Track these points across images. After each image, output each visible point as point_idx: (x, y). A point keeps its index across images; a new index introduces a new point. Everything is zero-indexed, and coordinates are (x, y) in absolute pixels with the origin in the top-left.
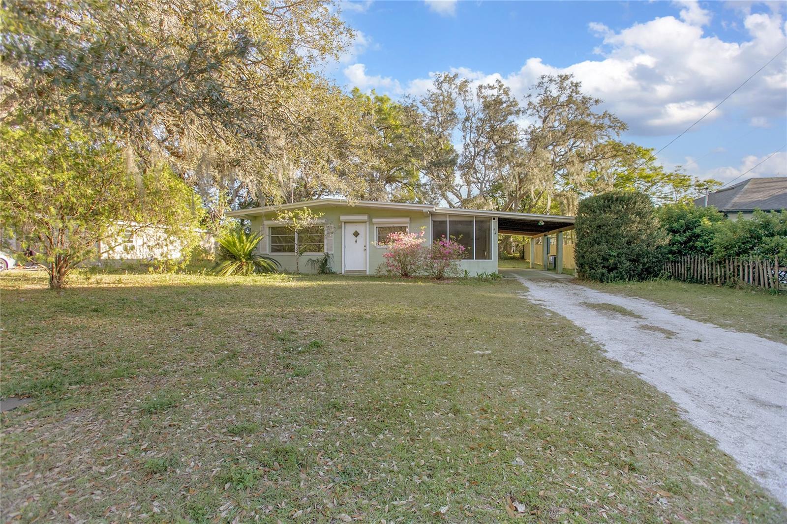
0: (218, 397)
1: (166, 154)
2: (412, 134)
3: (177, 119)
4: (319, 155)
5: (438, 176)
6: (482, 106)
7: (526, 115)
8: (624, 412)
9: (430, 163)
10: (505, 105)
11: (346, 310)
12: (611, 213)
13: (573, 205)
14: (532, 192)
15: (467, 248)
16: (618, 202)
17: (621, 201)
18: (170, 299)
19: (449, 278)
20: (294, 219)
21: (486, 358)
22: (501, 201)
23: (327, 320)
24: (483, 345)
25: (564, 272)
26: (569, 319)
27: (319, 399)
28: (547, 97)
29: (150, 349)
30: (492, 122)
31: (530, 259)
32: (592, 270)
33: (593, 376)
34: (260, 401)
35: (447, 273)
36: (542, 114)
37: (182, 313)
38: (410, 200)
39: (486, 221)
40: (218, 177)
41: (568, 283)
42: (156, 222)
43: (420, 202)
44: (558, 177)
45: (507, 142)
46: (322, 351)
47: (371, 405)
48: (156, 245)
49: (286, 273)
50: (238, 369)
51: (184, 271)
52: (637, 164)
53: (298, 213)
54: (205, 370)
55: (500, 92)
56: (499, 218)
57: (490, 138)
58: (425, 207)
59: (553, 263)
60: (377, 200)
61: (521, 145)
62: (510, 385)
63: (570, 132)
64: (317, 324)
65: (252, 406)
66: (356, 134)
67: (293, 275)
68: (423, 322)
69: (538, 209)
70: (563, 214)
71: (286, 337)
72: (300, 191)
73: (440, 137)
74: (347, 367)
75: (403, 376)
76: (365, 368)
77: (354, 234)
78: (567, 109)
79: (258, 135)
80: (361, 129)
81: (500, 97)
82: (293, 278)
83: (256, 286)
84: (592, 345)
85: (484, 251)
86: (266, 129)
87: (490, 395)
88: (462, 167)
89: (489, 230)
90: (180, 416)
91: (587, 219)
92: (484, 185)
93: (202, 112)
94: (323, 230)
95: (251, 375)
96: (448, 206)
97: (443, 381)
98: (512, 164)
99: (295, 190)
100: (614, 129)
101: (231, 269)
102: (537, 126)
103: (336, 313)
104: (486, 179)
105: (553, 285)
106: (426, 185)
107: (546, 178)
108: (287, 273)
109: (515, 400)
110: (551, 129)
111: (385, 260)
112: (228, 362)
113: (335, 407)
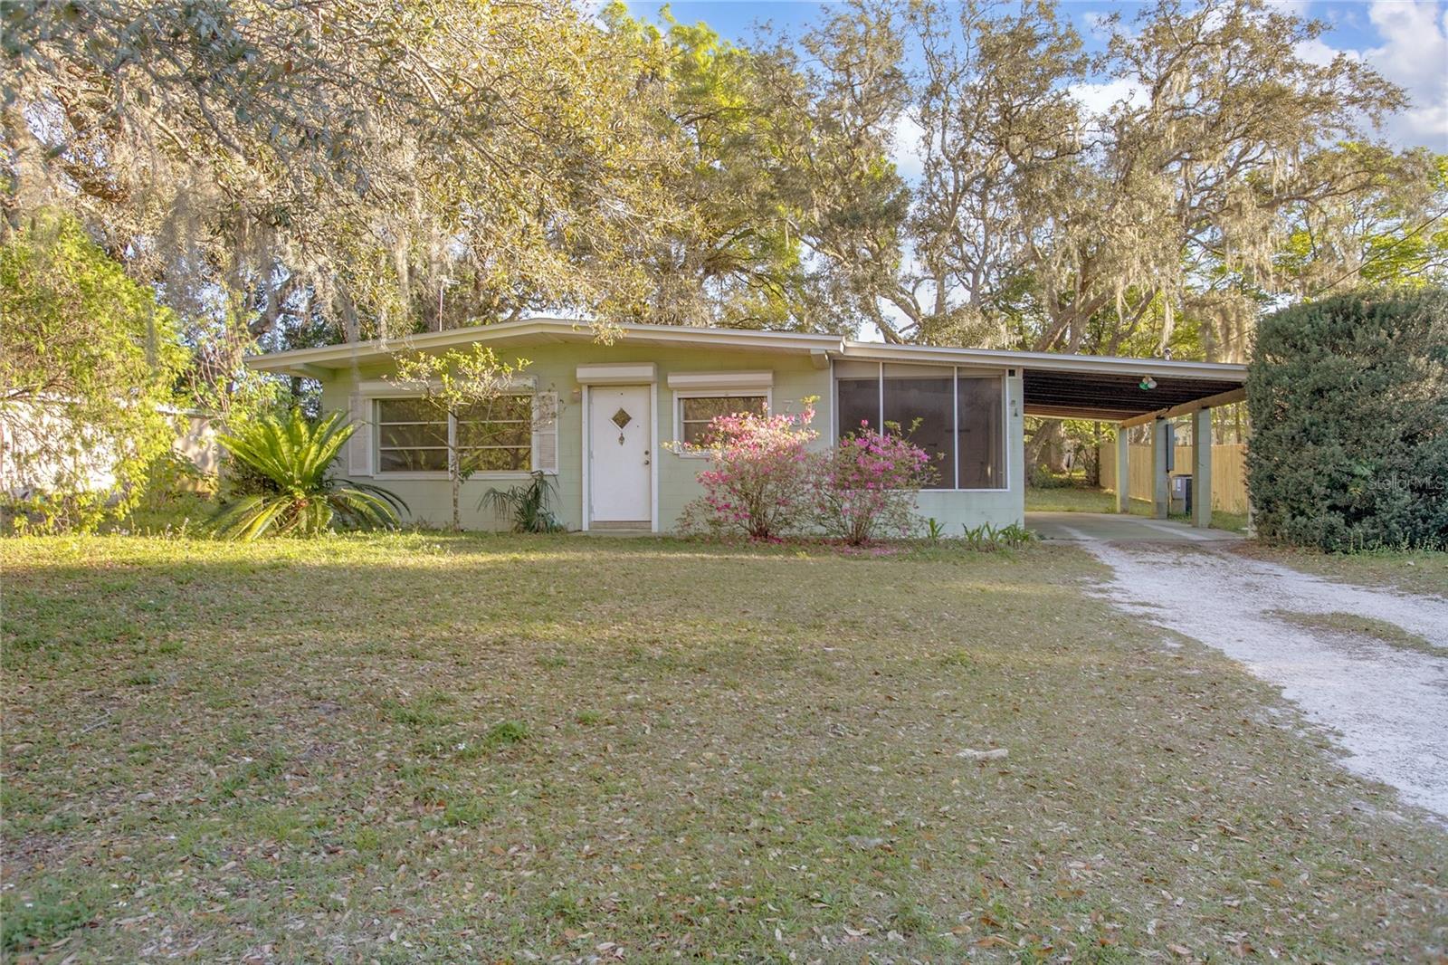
0: (222, 893)
1: (68, 188)
2: (778, 133)
3: (101, 88)
4: (514, 197)
5: (852, 253)
6: (975, 52)
7: (1101, 77)
8: (1410, 937)
9: (829, 216)
10: (1043, 47)
11: (595, 635)
12: (1355, 351)
13: (1240, 331)
14: (1119, 296)
15: (934, 457)
16: (1377, 320)
17: (1384, 316)
18: (83, 608)
19: (883, 543)
20: (446, 377)
21: (993, 769)
22: (1031, 322)
23: (540, 662)
24: (985, 732)
25: (1216, 522)
26: (1234, 657)
27: (517, 893)
28: (1167, 20)
29: (20, 755)
30: (1006, 97)
31: (1117, 484)
32: (1299, 518)
33: (1310, 824)
34: (345, 901)
35: (881, 526)
36: (1150, 70)
37: (117, 647)
38: (775, 321)
39: (989, 380)
40: (226, 258)
41: (1226, 554)
42: (41, 384)
43: (800, 328)
44: (1197, 250)
45: (1050, 153)
46: (527, 750)
47: (665, 907)
48: (40, 452)
49: (423, 531)
50: (281, 807)
51: (126, 526)
52: (1434, 207)
53: (457, 361)
54: (184, 814)
55: (1029, 11)
56: (1025, 370)
57: (1001, 143)
58: (815, 342)
59: (1184, 497)
60: (679, 323)
61: (1090, 160)
62: (1066, 849)
63: (1231, 121)
64: (513, 675)
65: (322, 915)
66: (620, 136)
67: (444, 534)
68: (812, 667)
69: (1140, 343)
70: (1210, 359)
71: (423, 714)
72: (462, 298)
73: (858, 142)
74: (595, 798)
75: (755, 823)
76: (649, 799)
77: (615, 419)
78: (1223, 54)
79: (338, 137)
80: (635, 122)
81: (1030, 24)
82: (442, 544)
83: (337, 569)
84: (1302, 734)
85: (984, 464)
86: (362, 121)
87: (1006, 878)
88: (920, 227)
89: (998, 403)
90: (104, 952)
91: (1283, 371)
92: (982, 277)
93: (171, 70)
94: (527, 408)
95: (322, 825)
96: (880, 338)
97: (871, 836)
98: (1062, 217)
99: (448, 296)
100: (1364, 108)
101: (263, 520)
102: (1135, 106)
103: (566, 643)
104: (990, 259)
105: (1183, 560)
106: (817, 280)
107: (1161, 255)
108: (426, 529)
109: (1080, 893)
110: (1177, 114)
111: (705, 492)
112: (252, 788)
113: (563, 914)
